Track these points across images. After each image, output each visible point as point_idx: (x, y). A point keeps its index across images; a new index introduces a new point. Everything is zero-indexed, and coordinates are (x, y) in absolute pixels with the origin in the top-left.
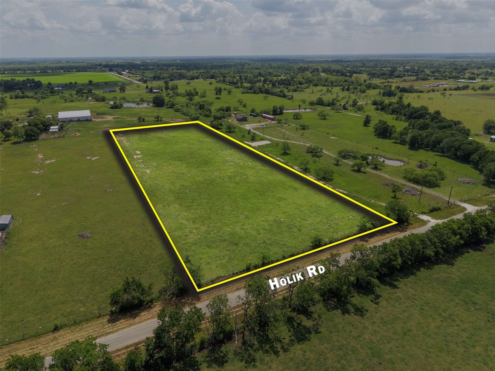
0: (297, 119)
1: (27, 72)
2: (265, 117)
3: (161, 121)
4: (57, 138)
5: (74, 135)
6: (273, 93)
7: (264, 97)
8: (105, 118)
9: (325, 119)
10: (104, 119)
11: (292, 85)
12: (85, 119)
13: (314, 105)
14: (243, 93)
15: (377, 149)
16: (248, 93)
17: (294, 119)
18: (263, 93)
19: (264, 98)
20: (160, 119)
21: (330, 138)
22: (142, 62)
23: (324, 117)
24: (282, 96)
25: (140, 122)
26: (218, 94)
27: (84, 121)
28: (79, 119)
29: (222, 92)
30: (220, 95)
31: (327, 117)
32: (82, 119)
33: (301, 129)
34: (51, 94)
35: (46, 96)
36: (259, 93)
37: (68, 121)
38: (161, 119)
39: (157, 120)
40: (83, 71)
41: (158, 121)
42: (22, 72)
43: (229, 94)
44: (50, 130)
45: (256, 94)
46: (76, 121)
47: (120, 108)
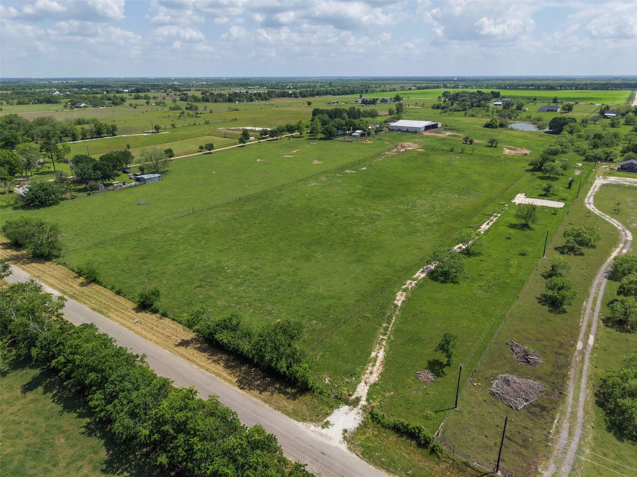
4: (347, 141)
5: (365, 142)
8: (440, 133)
20: (494, 145)
25: (466, 144)
28: (408, 129)
32: (411, 131)
38: (496, 144)
41: (491, 146)
46: (403, 131)
47: (496, 127)
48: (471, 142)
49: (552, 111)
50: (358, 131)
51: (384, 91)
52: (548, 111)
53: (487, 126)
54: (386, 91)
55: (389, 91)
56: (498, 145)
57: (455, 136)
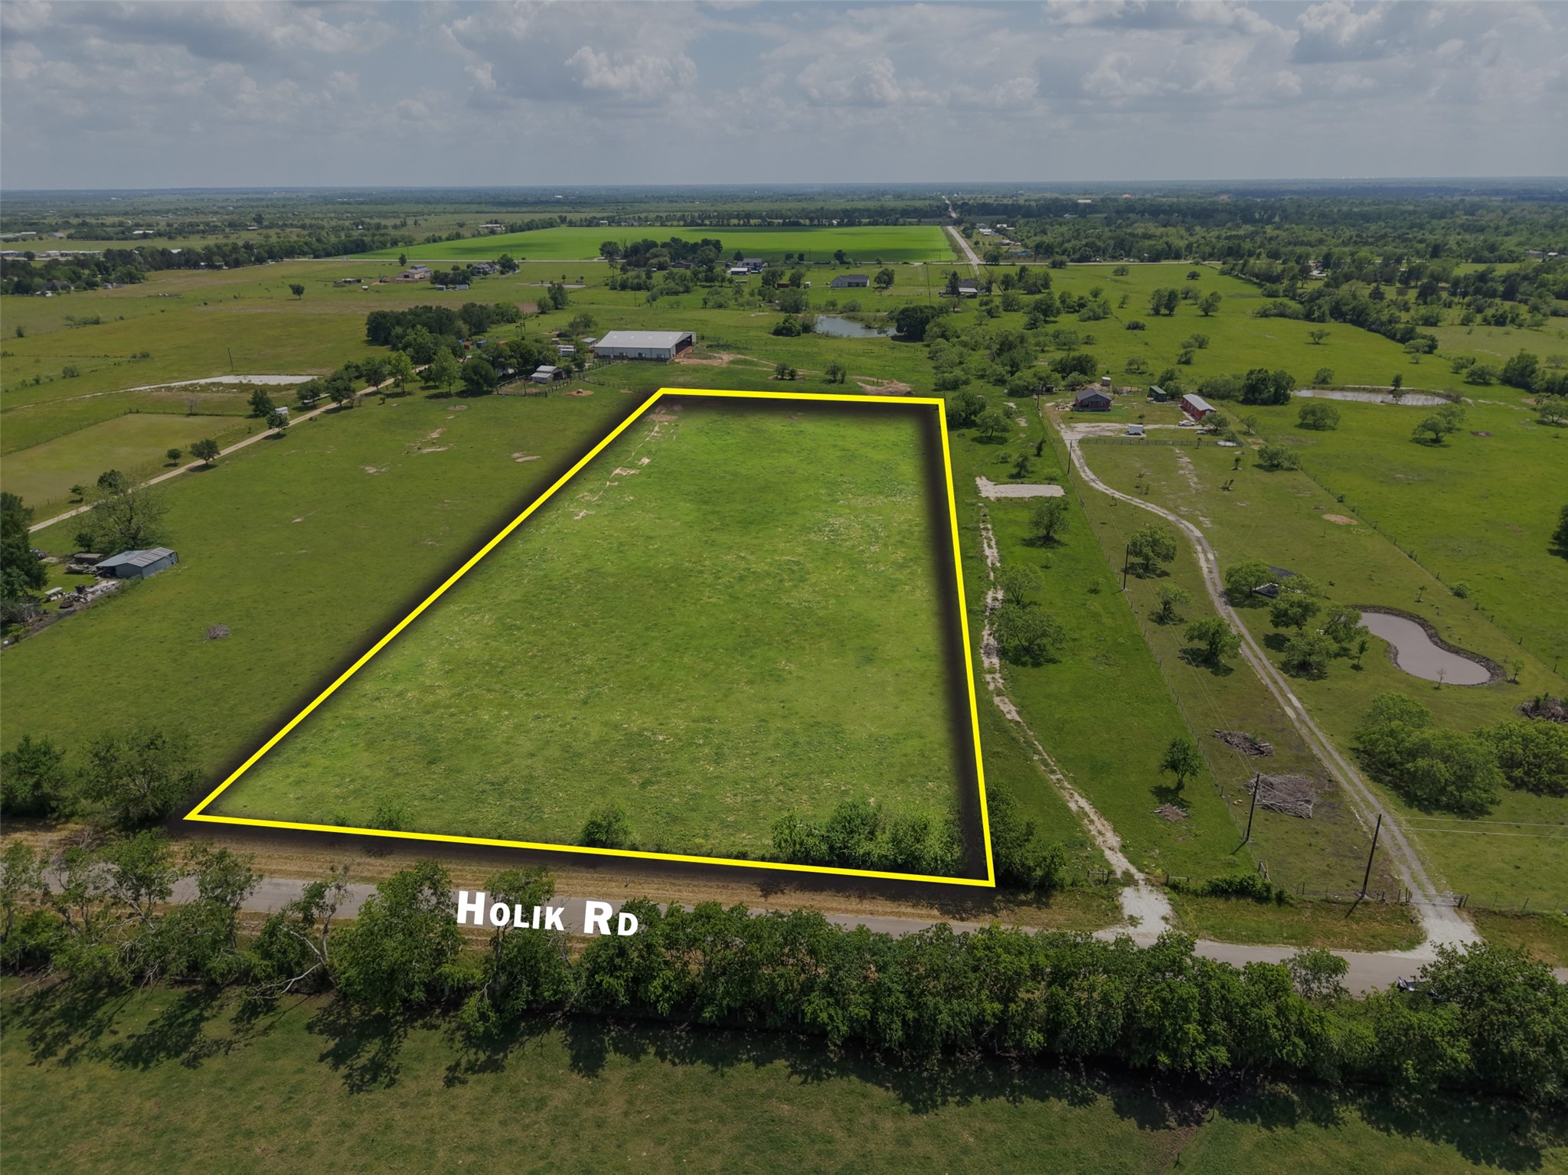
0: (1316, 427)
1: (752, 222)
2: (1187, 407)
3: (842, 382)
4: (531, 395)
5: (575, 393)
6: (1373, 323)
7: (1312, 334)
8: (710, 358)
9: (1436, 441)
10: (704, 362)
11: (1519, 297)
12: (652, 356)
13: (1487, 384)
14: (1264, 314)
15: (1459, 594)
16: (1282, 315)
17: (1301, 426)
18: (1345, 321)
19: (1311, 340)
20: (839, 377)
21: (1326, 517)
23: (1431, 435)
24: (1398, 336)
25: (782, 379)
26: (1163, 311)
27: (651, 360)
28: (640, 354)
29: (1176, 309)
30: (1170, 315)
31: (1446, 438)
32: (648, 356)
33: (1259, 466)
34: (704, 283)
35: (681, 289)
36: (1328, 317)
37: (616, 357)
38: (843, 376)
39: (831, 377)
40: (887, 225)
41: (834, 381)
42: (742, 222)
43: (1207, 315)
44: (535, 375)
45: (1313, 320)
46: (632, 359)
47: (798, 334)
48: (793, 375)
49: (857, 285)
50: (542, 368)
51: (435, 241)
52: (850, 285)
53: (778, 332)
54: (440, 239)
55: (448, 239)
56: (848, 378)
57: (745, 362)
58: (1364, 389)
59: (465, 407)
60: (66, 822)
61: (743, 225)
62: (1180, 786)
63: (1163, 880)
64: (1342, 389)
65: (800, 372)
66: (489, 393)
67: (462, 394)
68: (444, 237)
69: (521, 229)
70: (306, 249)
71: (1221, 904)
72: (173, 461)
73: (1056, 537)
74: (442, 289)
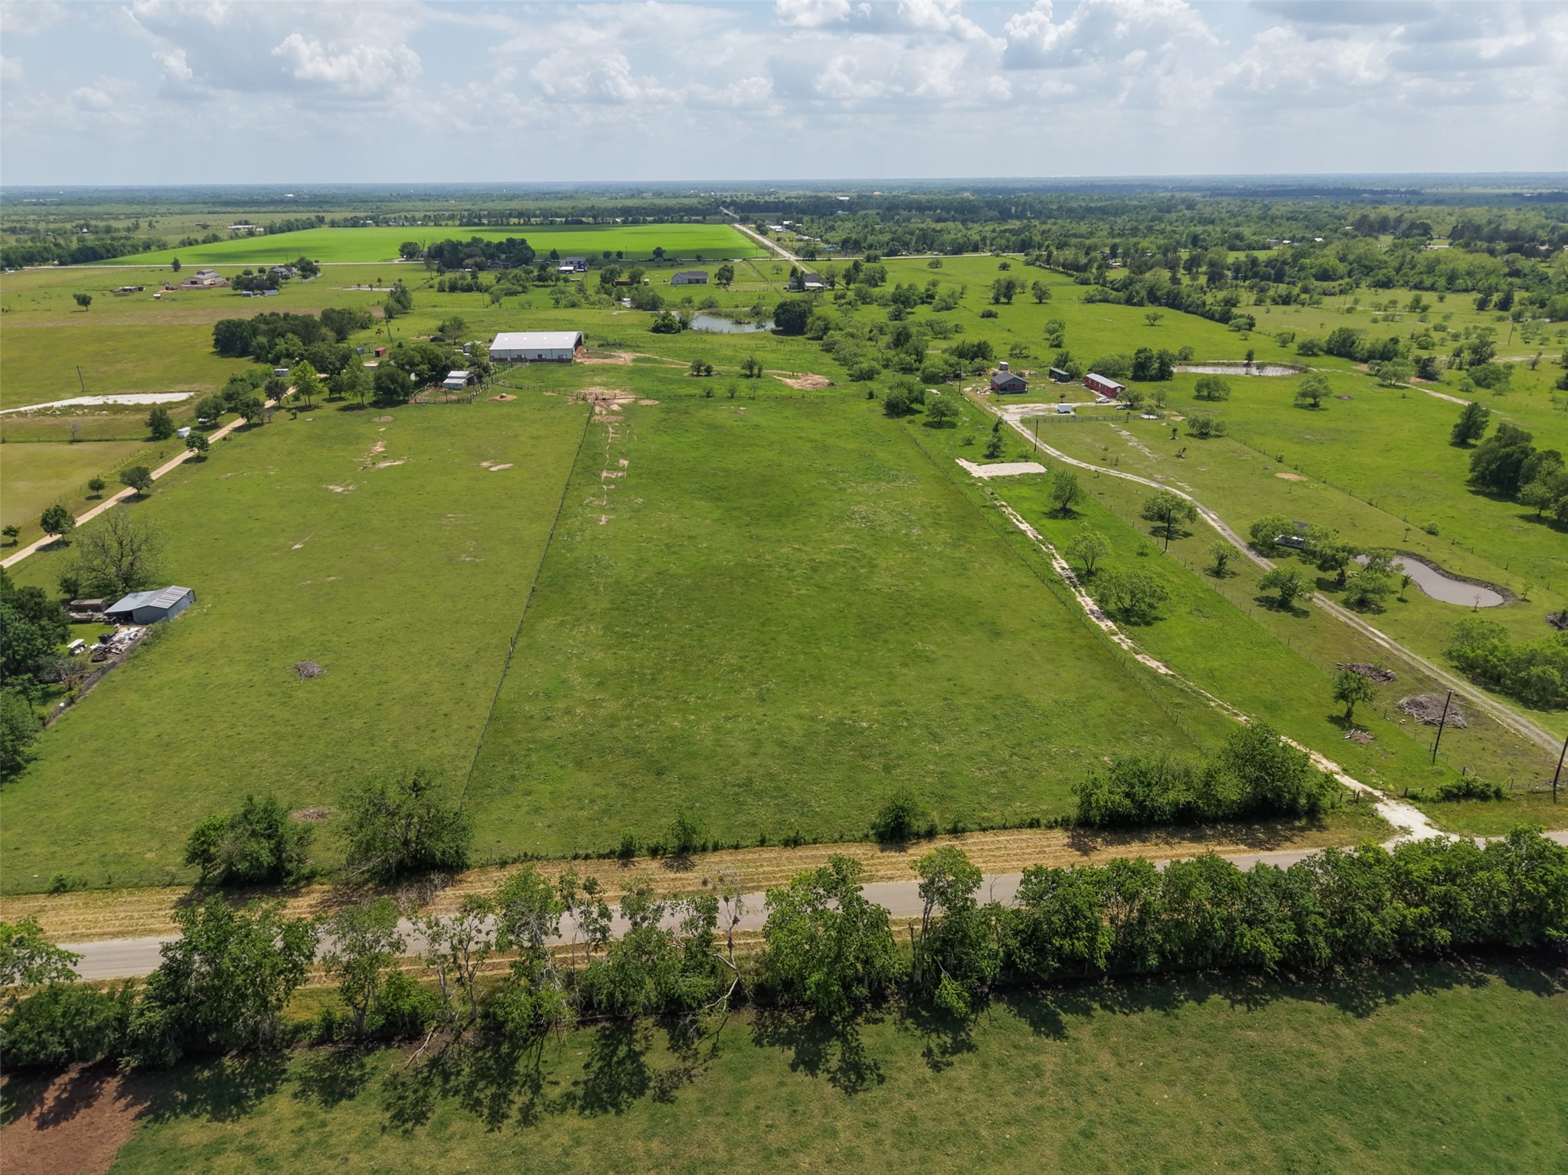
0: (1210, 398)
1: (533, 220)
2: (1093, 385)
3: (759, 376)
4: (452, 402)
5: (498, 398)
6: (1190, 306)
7: (1148, 317)
8: (611, 357)
9: (1315, 406)
10: (607, 361)
11: (1287, 279)
12: (555, 357)
13: (1315, 355)
14: (1090, 300)
15: (1431, 532)
16: (1106, 301)
17: (1198, 397)
18: (1161, 305)
19: (1147, 322)
20: (756, 371)
21: (1278, 475)
22: (855, 195)
23: (1311, 401)
24: (1217, 316)
25: (698, 376)
26: (1003, 300)
27: (552, 361)
28: (540, 356)
29: (1014, 297)
30: (1008, 303)
31: (1322, 403)
32: (549, 357)
33: (1191, 435)
34: (537, 283)
35: (520, 289)
36: (1146, 302)
37: (514, 360)
38: (760, 370)
39: (748, 372)
40: (672, 222)
41: (751, 376)
42: (522, 221)
43: (1041, 302)
44: (447, 381)
45: (1134, 305)
46: (532, 361)
47: (679, 331)
48: (709, 371)
49: (698, 281)
50: (452, 373)
51: (190, 244)
52: (690, 282)
53: (656, 329)
54: (197, 242)
55: (204, 242)
56: (764, 372)
57: (649, 360)
58: (1223, 364)
59: (391, 418)
60: (309, 884)
61: (525, 224)
62: (1349, 714)
63: (1401, 793)
64: (1205, 365)
65: (716, 368)
66: (405, 402)
67: (375, 404)
68: (200, 241)
69: (282, 231)
70: (46, 255)
71: (1454, 806)
72: (95, 493)
73: (1075, 508)
74: (248, 295)
